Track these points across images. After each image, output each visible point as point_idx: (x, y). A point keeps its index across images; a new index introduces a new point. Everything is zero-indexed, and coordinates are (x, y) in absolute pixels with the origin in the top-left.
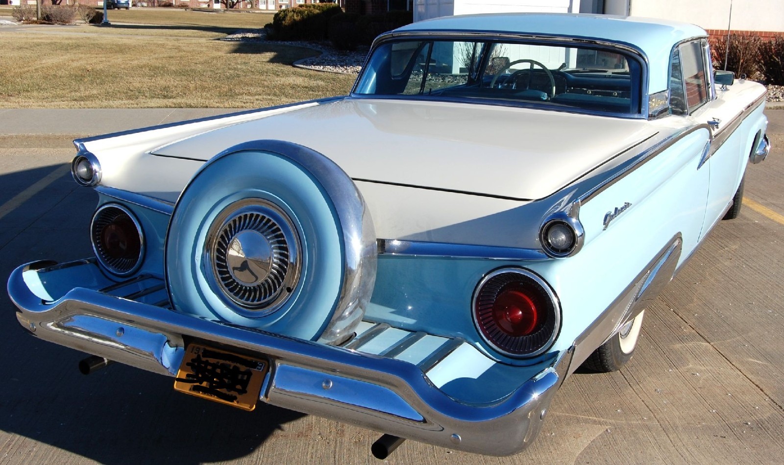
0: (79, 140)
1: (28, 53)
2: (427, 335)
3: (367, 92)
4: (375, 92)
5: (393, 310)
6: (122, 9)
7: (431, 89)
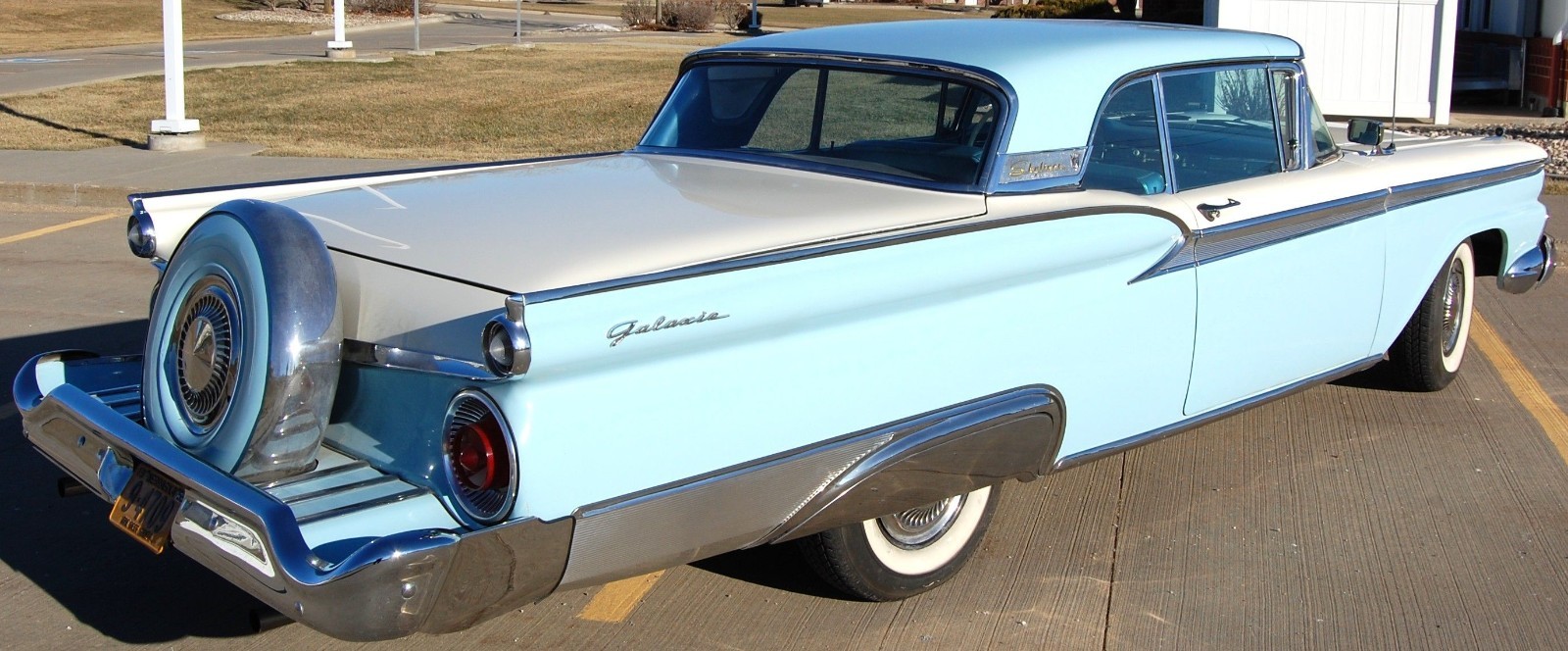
0: (137, 196)
1: (560, 78)
2: (398, 481)
3: (663, 144)
4: (678, 144)
5: (378, 443)
6: (811, 6)
7: (833, 143)
